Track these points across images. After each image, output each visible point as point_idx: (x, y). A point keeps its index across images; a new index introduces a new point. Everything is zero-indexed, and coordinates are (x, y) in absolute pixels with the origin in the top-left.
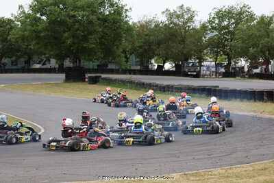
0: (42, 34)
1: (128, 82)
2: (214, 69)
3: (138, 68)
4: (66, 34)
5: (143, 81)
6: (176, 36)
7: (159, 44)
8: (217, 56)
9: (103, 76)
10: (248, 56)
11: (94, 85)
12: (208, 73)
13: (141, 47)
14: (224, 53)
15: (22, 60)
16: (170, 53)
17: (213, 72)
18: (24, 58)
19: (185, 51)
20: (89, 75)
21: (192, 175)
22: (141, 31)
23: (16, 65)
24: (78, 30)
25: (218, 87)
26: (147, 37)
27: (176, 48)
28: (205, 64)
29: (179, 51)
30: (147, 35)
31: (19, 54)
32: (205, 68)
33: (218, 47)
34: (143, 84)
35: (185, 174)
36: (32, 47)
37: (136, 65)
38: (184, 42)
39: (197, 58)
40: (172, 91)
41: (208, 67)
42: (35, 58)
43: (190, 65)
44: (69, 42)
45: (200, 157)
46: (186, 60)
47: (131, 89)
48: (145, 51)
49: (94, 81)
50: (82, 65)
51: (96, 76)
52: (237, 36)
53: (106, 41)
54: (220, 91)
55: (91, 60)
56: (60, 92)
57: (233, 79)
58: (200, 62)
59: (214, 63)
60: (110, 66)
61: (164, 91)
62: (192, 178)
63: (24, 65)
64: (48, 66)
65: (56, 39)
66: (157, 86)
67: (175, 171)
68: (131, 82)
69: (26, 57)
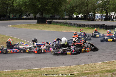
0: (27, 3)
1: (65, 23)
2: (100, 17)
3: (68, 17)
4: (38, 3)
5: (71, 22)
6: (84, 3)
7: (77, 7)
8: (102, 11)
9: (54, 21)
10: (115, 11)
11: (50, 25)
12: (97, 19)
13: (69, 8)
14: (105, 10)
15: (18, 14)
16: (81, 10)
17: (99, 18)
18: (19, 14)
19: (88, 10)
20: (47, 20)
21: (107, 63)
22: (69, 1)
23: (15, 17)
24: (43, 1)
25: (105, 24)
26: (71, 4)
27: (84, 8)
28: (96, 15)
29: (85, 10)
30: (71, 3)
31: (17, 12)
32: (96, 17)
33: (102, 8)
34: (72, 24)
35: (103, 63)
36: (23, 9)
37: (67, 16)
38: (88, 6)
39: (93, 13)
40: (84, 27)
41: (97, 16)
42: (24, 14)
43: (90, 15)
44: (40, 6)
45: (106, 55)
46: (88, 13)
47: (66, 26)
48: (71, 9)
49: (50, 23)
50: (44, 16)
51: (51, 21)
52: (110, 3)
53: (55, 6)
54: (106, 26)
55: (48, 14)
56: (36, 28)
57: (109, 21)
58: (94, 14)
59: (100, 15)
60: (56, 17)
61: (81, 27)
62: (107, 64)
63: (19, 17)
64: (29, 17)
65: (33, 5)
66: (78, 25)
67: (98, 62)
68: (66, 23)
69: (20, 13)
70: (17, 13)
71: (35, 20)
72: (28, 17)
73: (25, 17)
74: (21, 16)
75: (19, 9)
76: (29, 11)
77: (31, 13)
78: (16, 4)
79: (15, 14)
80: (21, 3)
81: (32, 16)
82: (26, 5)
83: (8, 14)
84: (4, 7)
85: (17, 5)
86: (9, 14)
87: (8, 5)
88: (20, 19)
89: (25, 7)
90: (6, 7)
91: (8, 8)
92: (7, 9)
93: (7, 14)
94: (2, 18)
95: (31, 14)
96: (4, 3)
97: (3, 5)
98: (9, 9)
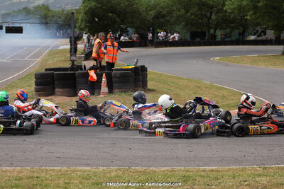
70: (233, 29)
71: (279, 44)
72: (260, 38)
73: (252, 38)
74: (242, 34)
75: (239, 18)
76: (262, 24)
77: (267, 28)
78: (232, 7)
79: (228, 30)
80: (244, 3)
81: (270, 34)
82: (255, 8)
83: (212, 31)
84: (203, 13)
85: (235, 9)
86: (215, 32)
87: (212, 8)
88: (241, 41)
89: (255, 14)
90: (208, 14)
91: (211, 14)
92: (210, 18)
93: (209, 31)
94: (198, 40)
95: (267, 31)
96: (204, 4)
97: (200, 9)
98: (214, 17)
